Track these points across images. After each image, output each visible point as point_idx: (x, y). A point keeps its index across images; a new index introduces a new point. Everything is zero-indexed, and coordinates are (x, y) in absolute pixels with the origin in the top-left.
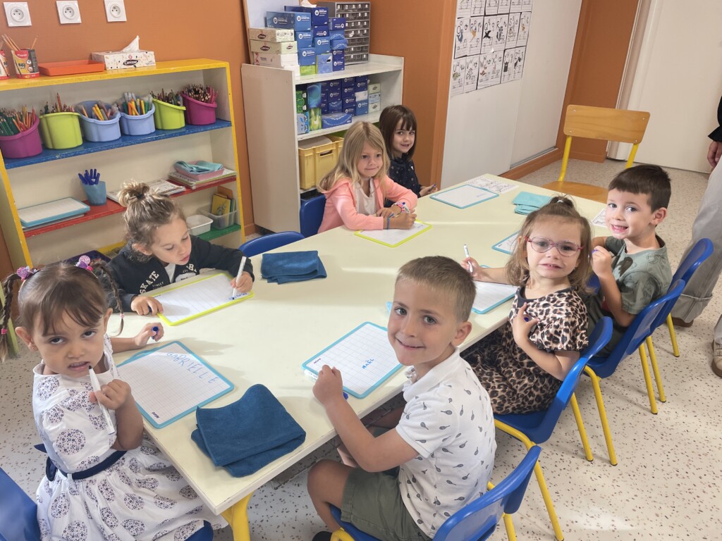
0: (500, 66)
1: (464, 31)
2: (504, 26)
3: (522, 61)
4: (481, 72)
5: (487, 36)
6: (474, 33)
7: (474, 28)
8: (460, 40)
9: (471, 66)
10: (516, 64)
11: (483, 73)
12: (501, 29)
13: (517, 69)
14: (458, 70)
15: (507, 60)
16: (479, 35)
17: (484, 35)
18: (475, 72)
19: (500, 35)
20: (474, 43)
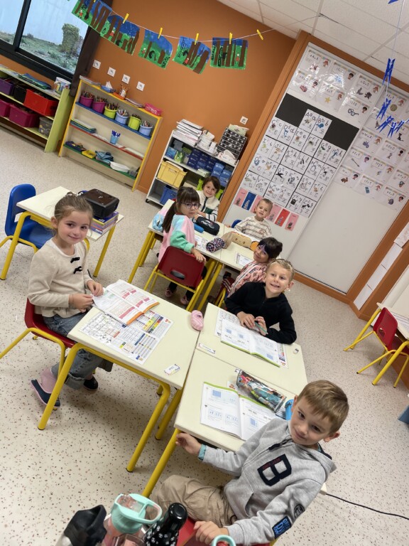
0: (288, 198)
1: (261, 162)
2: (296, 179)
3: (311, 209)
4: (269, 189)
5: (279, 175)
6: (269, 168)
7: (269, 165)
8: (257, 164)
9: (261, 182)
10: (303, 206)
11: (270, 192)
12: (293, 179)
13: (304, 210)
14: (250, 177)
15: (295, 198)
16: (273, 170)
17: (277, 173)
18: (264, 188)
19: (292, 181)
20: (267, 172)
